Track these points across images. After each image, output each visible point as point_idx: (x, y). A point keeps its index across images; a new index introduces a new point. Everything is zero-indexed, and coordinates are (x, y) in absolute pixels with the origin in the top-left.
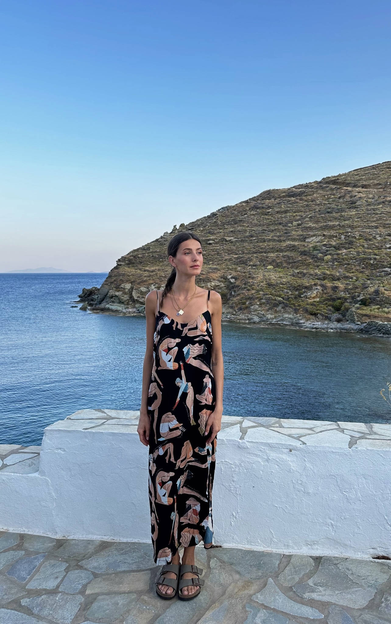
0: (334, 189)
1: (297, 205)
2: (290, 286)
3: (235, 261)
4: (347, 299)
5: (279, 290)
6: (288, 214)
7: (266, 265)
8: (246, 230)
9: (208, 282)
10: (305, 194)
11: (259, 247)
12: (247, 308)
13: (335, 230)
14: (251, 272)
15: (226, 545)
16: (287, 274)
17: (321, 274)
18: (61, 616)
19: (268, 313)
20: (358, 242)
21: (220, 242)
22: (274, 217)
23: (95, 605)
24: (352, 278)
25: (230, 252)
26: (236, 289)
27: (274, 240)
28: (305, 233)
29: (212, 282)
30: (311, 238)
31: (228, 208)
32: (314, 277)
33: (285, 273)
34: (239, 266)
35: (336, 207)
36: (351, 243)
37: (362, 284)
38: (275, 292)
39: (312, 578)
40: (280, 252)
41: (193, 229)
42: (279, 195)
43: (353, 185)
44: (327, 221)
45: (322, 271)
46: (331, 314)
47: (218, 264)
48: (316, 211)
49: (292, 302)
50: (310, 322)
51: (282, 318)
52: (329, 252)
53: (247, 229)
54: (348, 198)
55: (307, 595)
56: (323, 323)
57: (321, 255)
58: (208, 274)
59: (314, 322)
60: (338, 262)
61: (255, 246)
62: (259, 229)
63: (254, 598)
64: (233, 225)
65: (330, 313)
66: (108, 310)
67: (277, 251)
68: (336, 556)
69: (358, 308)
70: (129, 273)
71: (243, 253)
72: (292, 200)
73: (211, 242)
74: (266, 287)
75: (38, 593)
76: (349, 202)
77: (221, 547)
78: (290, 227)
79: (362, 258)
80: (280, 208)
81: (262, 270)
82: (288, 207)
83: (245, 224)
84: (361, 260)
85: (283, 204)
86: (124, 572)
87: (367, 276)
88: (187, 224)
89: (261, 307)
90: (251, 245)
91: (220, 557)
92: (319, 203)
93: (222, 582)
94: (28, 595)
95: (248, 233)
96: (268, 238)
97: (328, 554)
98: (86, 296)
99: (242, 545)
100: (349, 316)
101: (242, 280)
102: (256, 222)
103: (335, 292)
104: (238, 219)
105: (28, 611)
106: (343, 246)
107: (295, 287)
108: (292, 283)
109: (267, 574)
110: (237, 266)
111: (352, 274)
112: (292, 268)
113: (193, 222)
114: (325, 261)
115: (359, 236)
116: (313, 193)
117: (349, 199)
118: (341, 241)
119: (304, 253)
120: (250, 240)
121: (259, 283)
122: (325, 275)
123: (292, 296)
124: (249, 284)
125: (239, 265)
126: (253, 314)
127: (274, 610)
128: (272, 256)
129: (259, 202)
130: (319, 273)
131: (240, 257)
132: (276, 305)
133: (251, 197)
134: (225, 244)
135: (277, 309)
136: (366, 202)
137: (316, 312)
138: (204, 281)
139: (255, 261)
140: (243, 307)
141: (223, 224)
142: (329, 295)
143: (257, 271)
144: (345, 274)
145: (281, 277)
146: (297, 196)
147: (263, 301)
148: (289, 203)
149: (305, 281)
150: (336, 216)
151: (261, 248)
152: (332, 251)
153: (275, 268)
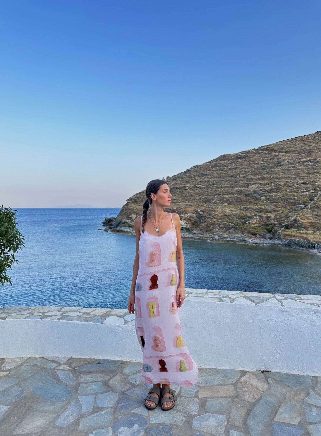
0: (266, 154)
1: (243, 164)
2: (239, 216)
3: (202, 200)
4: (276, 225)
5: (232, 219)
6: (237, 170)
7: (223, 203)
8: (210, 181)
9: (186, 214)
10: (248, 157)
11: (218, 191)
12: (211, 230)
13: (268, 180)
14: (213, 208)
16: (237, 209)
17: (259, 209)
19: (225, 233)
20: (283, 188)
21: (193, 188)
22: (228, 172)
24: (279, 211)
25: (199, 194)
26: (204, 218)
27: (228, 187)
28: (248, 182)
29: (188, 213)
30: (252, 186)
31: (197, 166)
32: (254, 211)
33: (235, 208)
34: (205, 204)
35: (268, 165)
36: (278, 188)
37: (285, 215)
38: (229, 220)
40: (232, 195)
41: (175, 180)
42: (231, 158)
43: (279, 151)
44: (263, 175)
45: (259, 206)
46: (266, 234)
47: (192, 202)
48: (255, 168)
49: (240, 227)
50: (252, 240)
51: (233, 237)
52: (264, 195)
53: (210, 179)
56: (261, 240)
57: (259, 196)
58: (186, 209)
59: (254, 239)
60: (270, 201)
61: (215, 191)
62: (218, 180)
64: (201, 177)
65: (265, 233)
66: (122, 231)
67: (230, 194)
69: (283, 231)
70: (135, 208)
71: (208, 195)
72: (239, 161)
73: (187, 188)
74: (223, 217)
76: (276, 162)
78: (238, 178)
79: (285, 198)
80: (231, 166)
81: (220, 206)
82: (237, 165)
83: (209, 177)
84: (285, 200)
85: (234, 163)
87: (289, 210)
88: (171, 176)
89: (220, 229)
90: (213, 190)
92: (257, 163)
96: (224, 185)
98: (107, 222)
100: (277, 236)
101: (208, 212)
102: (216, 175)
103: (268, 220)
104: (205, 173)
106: (273, 190)
107: (242, 217)
108: (240, 215)
111: (279, 209)
112: (240, 204)
113: (175, 175)
114: (261, 200)
115: (284, 184)
116: (253, 156)
117: (277, 160)
118: (272, 187)
119: (247, 195)
120: (212, 187)
121: (218, 215)
122: (261, 210)
123: (240, 223)
124: (212, 215)
126: (215, 234)
128: (227, 197)
129: (218, 162)
130: (258, 208)
131: (206, 197)
132: (230, 229)
133: (212, 159)
134: (196, 189)
135: (231, 231)
136: (287, 162)
137: (256, 233)
138: (183, 213)
139: (216, 200)
140: (209, 230)
141: (195, 177)
142: (264, 222)
143: (217, 206)
144: (275, 209)
145: (233, 211)
146: (243, 158)
147: (221, 226)
148: (237, 163)
149: (249, 213)
150: (268, 171)
151: (220, 192)
152: (266, 194)
153: (229, 205)
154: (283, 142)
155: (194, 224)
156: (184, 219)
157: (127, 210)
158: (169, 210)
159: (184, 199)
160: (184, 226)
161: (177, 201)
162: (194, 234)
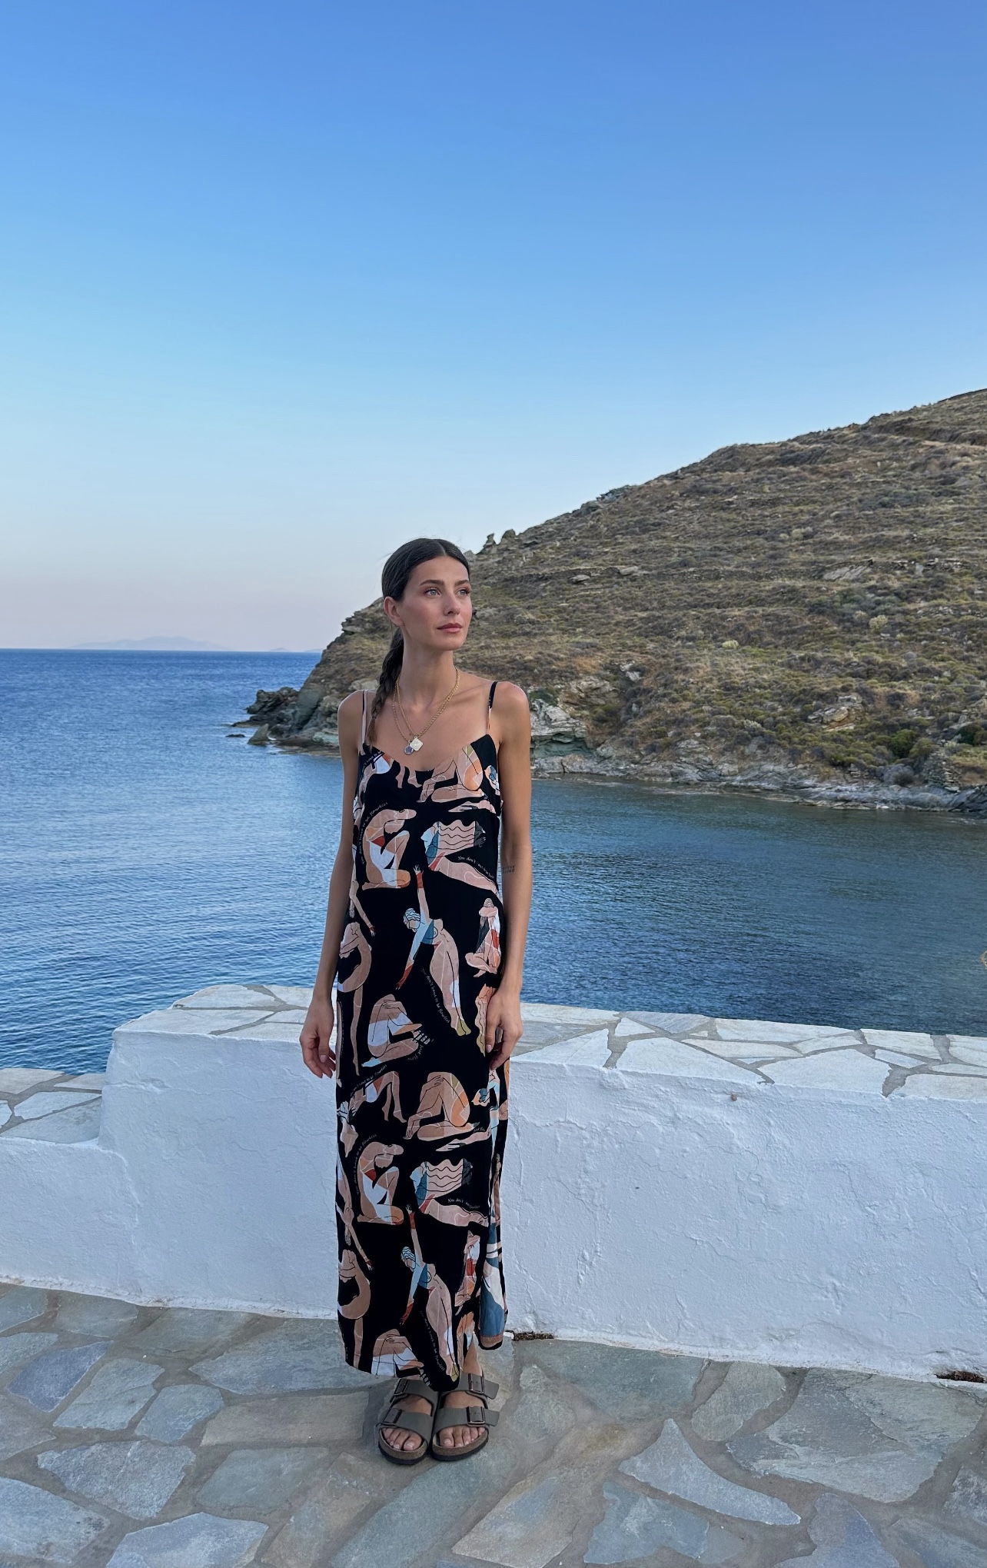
0: (898, 445)
1: (805, 486)
2: (780, 691)
3: (640, 628)
4: (926, 727)
5: (752, 701)
6: (780, 509)
7: (720, 638)
8: (671, 549)
9: (572, 680)
10: (826, 458)
11: (704, 593)
12: (668, 745)
13: (901, 551)
14: (681, 656)
15: (563, 1334)
16: (773, 662)
17: (862, 663)
18: (136, 1497)
19: (723, 759)
20: (957, 581)
21: (604, 578)
22: (743, 516)
23: (222, 1474)
24: (940, 674)
25: (629, 603)
26: (643, 698)
27: (743, 574)
28: (822, 558)
29: (581, 678)
30: (838, 571)
31: (625, 492)
32: (843, 671)
33: (767, 659)
34: (651, 641)
35: (903, 490)
36: (940, 584)
37: (965, 689)
38: (741, 708)
39: (776, 1424)
40: (757, 606)
41: (537, 543)
42: (758, 460)
43: (949, 435)
44: (880, 528)
45: (864, 654)
46: (884, 765)
47: (599, 634)
48: (852, 500)
49: (785, 733)
50: (829, 785)
51: (757, 773)
52: (882, 607)
53: (673, 545)
54: (934, 469)
55: (761, 1465)
56: (864, 788)
57: (863, 613)
58: (573, 659)
59: (840, 785)
60: (906, 633)
61: (692, 589)
62: (703, 547)
63: (625, 1467)
64: (637, 534)
65: (881, 761)
66: (320, 745)
67: (750, 603)
68: (844, 1367)
69: (953, 751)
70: (374, 654)
71: (663, 607)
72: (792, 473)
73: (581, 577)
74: (718, 693)
75: (82, 1438)
76: (936, 478)
77: (551, 1337)
78: (783, 541)
79: (966, 622)
80: (759, 492)
81: (710, 650)
82: (780, 490)
83: (668, 534)
84: (966, 628)
85: (768, 482)
86: (302, 1392)
87: (980, 668)
88: (522, 531)
89: (705, 743)
90: (684, 587)
91: (546, 1363)
92: (859, 480)
93: (546, 1426)
94: (57, 1444)
95: (676, 555)
96: (727, 568)
97: (823, 1362)
98: (265, 709)
99: (604, 1335)
100: (929, 771)
101: (658, 676)
102: (696, 526)
103: (895, 709)
104: (652, 520)
105: (54, 1483)
106: (919, 591)
107: (792, 695)
108: (786, 686)
109: (664, 1409)
110: (647, 640)
111: (942, 664)
112: (786, 645)
113: (535, 527)
114: (872, 630)
115: (962, 566)
116: (844, 454)
117: (938, 472)
118: (914, 578)
119: (817, 609)
120: (680, 574)
121: (700, 684)
122: (871, 666)
123: (785, 718)
124: (675, 686)
125: (652, 638)
126: (685, 762)
127: (674, 1499)
128: (736, 616)
129: (705, 476)
130: (855, 659)
131: (653, 616)
132: (744, 740)
133: (686, 465)
134: (618, 583)
135: (747, 751)
136: (980, 480)
137: (845, 759)
138: (561, 676)
139: (693, 628)
140: (660, 743)
141: (613, 532)
142: (881, 715)
143: (697, 652)
144: (924, 664)
145: (756, 670)
146: (805, 462)
147: (710, 728)
148: (783, 479)
149: (820, 678)
150: (902, 514)
151: (709, 596)
152: (891, 603)
153: (743, 645)
154: (964, 398)
155: (603, 721)
156: (565, 699)
157: (341, 661)
158: (508, 662)
159: (567, 620)
160: (566, 727)
161: (539, 629)
162: (605, 759)
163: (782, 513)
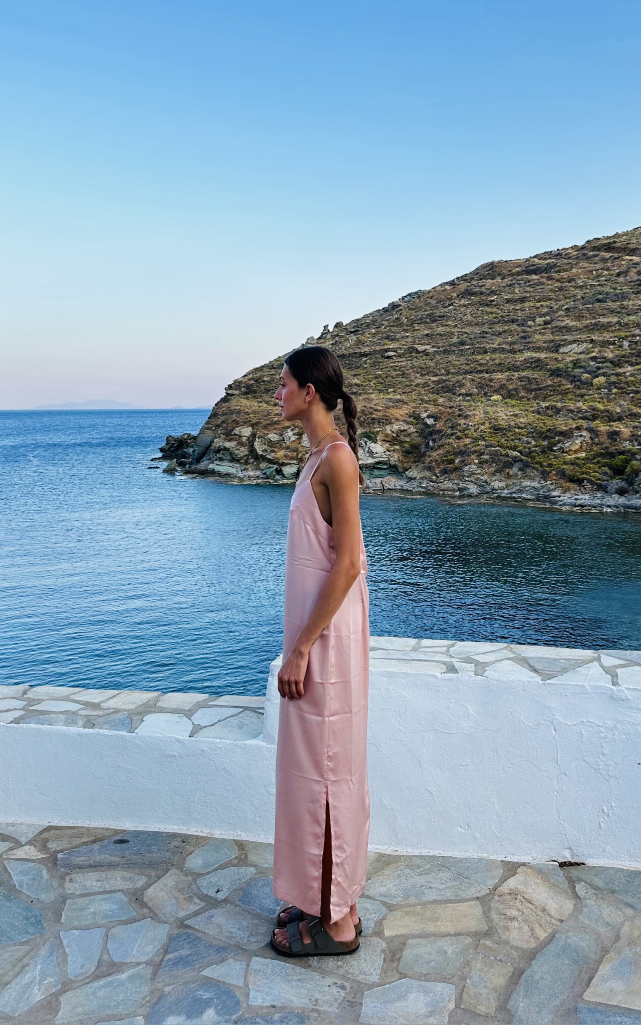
0: (608, 259)
1: (543, 288)
2: (532, 430)
3: (433, 388)
4: (636, 454)
5: (513, 438)
6: (527, 304)
7: (489, 394)
8: (452, 333)
9: (387, 425)
10: (557, 269)
11: (476, 363)
12: (456, 469)
13: (612, 332)
14: (463, 407)
16: (527, 410)
17: (589, 410)
19: (494, 478)
21: (406, 354)
22: (501, 310)
25: (424, 371)
26: (436, 437)
27: (503, 350)
28: (557, 338)
29: (393, 424)
30: (570, 346)
31: (419, 295)
32: (576, 416)
33: (523, 408)
34: (441, 397)
35: (612, 290)
36: (640, 354)
38: (506, 442)
40: (514, 372)
41: (359, 331)
42: (510, 271)
44: (597, 317)
45: (590, 404)
46: (608, 481)
47: (404, 393)
48: (577, 298)
49: (537, 459)
50: (570, 495)
51: (518, 487)
52: (601, 371)
53: (453, 330)
54: (632, 275)
56: (594, 497)
57: (588, 375)
58: (387, 411)
59: (577, 495)
60: (619, 389)
61: (468, 361)
62: (475, 331)
64: (428, 324)
65: (605, 478)
66: (213, 473)
67: (509, 369)
70: (248, 409)
71: (448, 373)
72: (534, 280)
73: (391, 354)
74: (489, 432)
76: (635, 282)
78: (530, 327)
80: (512, 293)
81: (482, 402)
82: (526, 292)
83: (450, 323)
85: (518, 286)
88: (348, 322)
89: (481, 467)
90: (463, 360)
92: (581, 284)
95: (456, 337)
96: (492, 346)
98: (172, 449)
100: (639, 484)
101: (447, 421)
102: (469, 318)
103: (614, 442)
104: (438, 314)
106: (627, 359)
107: (541, 433)
108: (536, 427)
110: (438, 396)
112: (535, 398)
113: (357, 320)
114: (595, 387)
116: (570, 266)
117: (636, 277)
118: (622, 351)
119: (556, 373)
120: (459, 351)
121: (477, 426)
122: (595, 412)
123: (537, 449)
124: (459, 428)
126: (468, 481)
128: (499, 379)
129: (474, 282)
130: (584, 408)
131: (442, 379)
132: (509, 465)
133: (460, 275)
134: (416, 357)
135: (511, 472)
137: (580, 477)
138: (379, 423)
139: (469, 387)
140: (450, 468)
141: (412, 323)
142: (603, 446)
143: (474, 404)
144: (632, 410)
145: (516, 415)
146: (542, 272)
147: (484, 457)
148: (528, 284)
149: (560, 421)
150: (612, 306)
151: (479, 365)
152: (607, 368)
153: (505, 399)
155: (409, 453)
156: (383, 438)
157: (226, 414)
159: (382, 383)
160: (383, 458)
161: (363, 390)
162: (412, 479)
163: (529, 307)
